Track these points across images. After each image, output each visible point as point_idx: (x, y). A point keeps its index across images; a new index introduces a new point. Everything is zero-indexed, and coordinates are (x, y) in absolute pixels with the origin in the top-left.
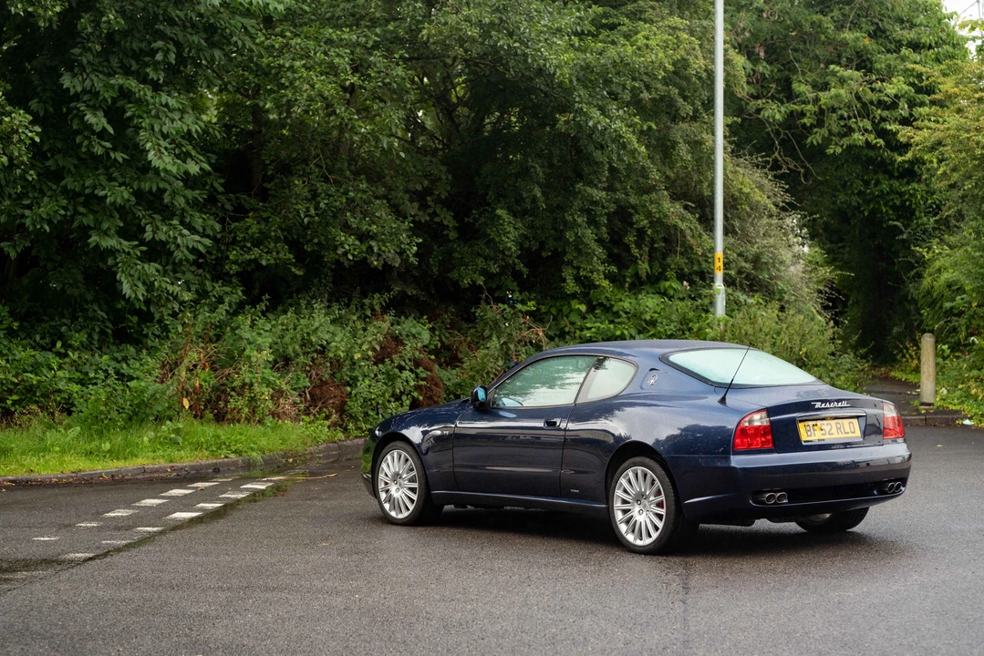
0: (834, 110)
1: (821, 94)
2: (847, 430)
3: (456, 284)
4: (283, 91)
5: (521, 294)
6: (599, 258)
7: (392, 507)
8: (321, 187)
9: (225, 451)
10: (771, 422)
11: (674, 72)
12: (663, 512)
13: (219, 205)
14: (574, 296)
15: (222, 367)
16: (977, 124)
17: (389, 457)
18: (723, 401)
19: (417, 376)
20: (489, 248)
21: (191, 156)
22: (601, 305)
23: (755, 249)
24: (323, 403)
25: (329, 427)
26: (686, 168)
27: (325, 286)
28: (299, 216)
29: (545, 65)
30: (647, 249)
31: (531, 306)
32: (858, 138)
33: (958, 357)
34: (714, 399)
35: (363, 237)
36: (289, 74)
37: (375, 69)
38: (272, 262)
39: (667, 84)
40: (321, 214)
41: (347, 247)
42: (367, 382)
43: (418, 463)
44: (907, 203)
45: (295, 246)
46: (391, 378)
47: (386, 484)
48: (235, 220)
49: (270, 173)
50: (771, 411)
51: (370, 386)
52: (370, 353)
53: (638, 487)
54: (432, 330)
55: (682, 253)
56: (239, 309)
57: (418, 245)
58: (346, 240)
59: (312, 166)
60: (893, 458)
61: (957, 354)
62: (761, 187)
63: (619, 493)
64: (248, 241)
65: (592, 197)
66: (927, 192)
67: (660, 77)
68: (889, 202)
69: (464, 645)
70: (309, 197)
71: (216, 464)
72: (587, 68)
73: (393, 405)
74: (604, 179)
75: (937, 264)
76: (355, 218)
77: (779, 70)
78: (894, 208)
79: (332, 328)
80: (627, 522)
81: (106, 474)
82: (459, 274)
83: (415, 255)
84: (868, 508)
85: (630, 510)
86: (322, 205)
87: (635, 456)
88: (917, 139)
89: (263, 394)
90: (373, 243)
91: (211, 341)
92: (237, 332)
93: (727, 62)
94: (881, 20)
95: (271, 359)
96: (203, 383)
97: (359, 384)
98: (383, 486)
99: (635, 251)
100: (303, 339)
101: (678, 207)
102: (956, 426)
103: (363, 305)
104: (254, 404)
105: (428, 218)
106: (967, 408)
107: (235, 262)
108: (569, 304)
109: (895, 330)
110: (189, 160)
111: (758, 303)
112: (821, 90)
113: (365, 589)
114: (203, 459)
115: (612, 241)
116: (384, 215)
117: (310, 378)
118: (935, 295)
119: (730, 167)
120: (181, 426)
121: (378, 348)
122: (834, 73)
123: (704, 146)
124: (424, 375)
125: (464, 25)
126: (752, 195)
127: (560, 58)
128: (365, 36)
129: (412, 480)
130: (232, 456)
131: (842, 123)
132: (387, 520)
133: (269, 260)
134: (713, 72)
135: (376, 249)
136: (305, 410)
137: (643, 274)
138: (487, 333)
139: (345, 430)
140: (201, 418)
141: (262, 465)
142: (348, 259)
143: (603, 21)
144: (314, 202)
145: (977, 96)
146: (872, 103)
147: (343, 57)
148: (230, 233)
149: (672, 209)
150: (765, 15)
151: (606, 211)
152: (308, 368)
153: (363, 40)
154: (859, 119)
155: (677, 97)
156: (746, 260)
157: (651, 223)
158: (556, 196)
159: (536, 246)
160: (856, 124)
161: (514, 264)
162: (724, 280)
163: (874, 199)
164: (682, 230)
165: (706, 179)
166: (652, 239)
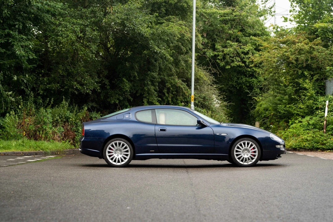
0: (228, 55)
1: (224, 49)
3: (109, 103)
6: (155, 95)
9: (39, 149)
11: (180, 38)
15: (37, 124)
16: (274, 56)
20: (120, 92)
23: (204, 95)
24: (68, 137)
25: (70, 144)
26: (183, 68)
29: (141, 32)
30: (171, 94)
32: (236, 63)
35: (82, 85)
36: (61, 32)
37: (88, 32)
39: (178, 42)
44: (251, 85)
55: (182, 95)
58: (77, 84)
59: (66, 62)
62: (206, 76)
65: (153, 75)
66: (258, 81)
67: (176, 39)
68: (245, 84)
71: (36, 152)
72: (153, 34)
74: (157, 71)
75: (261, 103)
77: (211, 41)
78: (247, 86)
81: (3, 153)
82: (110, 99)
88: (255, 60)
89: (49, 132)
90: (85, 86)
93: (196, 36)
94: (244, 26)
96: (31, 129)
99: (167, 95)
101: (180, 80)
104: (46, 135)
111: (204, 112)
114: (32, 150)
115: (159, 91)
116: (88, 78)
117: (64, 129)
118: (259, 113)
119: (197, 68)
122: (229, 43)
123: (188, 62)
125: (116, 19)
126: (203, 78)
127: (145, 31)
128: (85, 22)
130: (41, 150)
131: (231, 58)
134: (192, 39)
136: (62, 139)
137: (170, 102)
139: (75, 146)
140: (30, 139)
143: (159, 21)
145: (274, 47)
147: (77, 28)
149: (178, 81)
150: (206, 23)
152: (63, 125)
153: (84, 23)
154: (237, 58)
155: (181, 46)
156: (201, 98)
157: (172, 86)
158: (142, 76)
159: (134, 92)
160: (236, 59)
161: (128, 97)
162: (194, 104)
163: (240, 83)
164: (181, 88)
165: (189, 72)
166: (172, 91)
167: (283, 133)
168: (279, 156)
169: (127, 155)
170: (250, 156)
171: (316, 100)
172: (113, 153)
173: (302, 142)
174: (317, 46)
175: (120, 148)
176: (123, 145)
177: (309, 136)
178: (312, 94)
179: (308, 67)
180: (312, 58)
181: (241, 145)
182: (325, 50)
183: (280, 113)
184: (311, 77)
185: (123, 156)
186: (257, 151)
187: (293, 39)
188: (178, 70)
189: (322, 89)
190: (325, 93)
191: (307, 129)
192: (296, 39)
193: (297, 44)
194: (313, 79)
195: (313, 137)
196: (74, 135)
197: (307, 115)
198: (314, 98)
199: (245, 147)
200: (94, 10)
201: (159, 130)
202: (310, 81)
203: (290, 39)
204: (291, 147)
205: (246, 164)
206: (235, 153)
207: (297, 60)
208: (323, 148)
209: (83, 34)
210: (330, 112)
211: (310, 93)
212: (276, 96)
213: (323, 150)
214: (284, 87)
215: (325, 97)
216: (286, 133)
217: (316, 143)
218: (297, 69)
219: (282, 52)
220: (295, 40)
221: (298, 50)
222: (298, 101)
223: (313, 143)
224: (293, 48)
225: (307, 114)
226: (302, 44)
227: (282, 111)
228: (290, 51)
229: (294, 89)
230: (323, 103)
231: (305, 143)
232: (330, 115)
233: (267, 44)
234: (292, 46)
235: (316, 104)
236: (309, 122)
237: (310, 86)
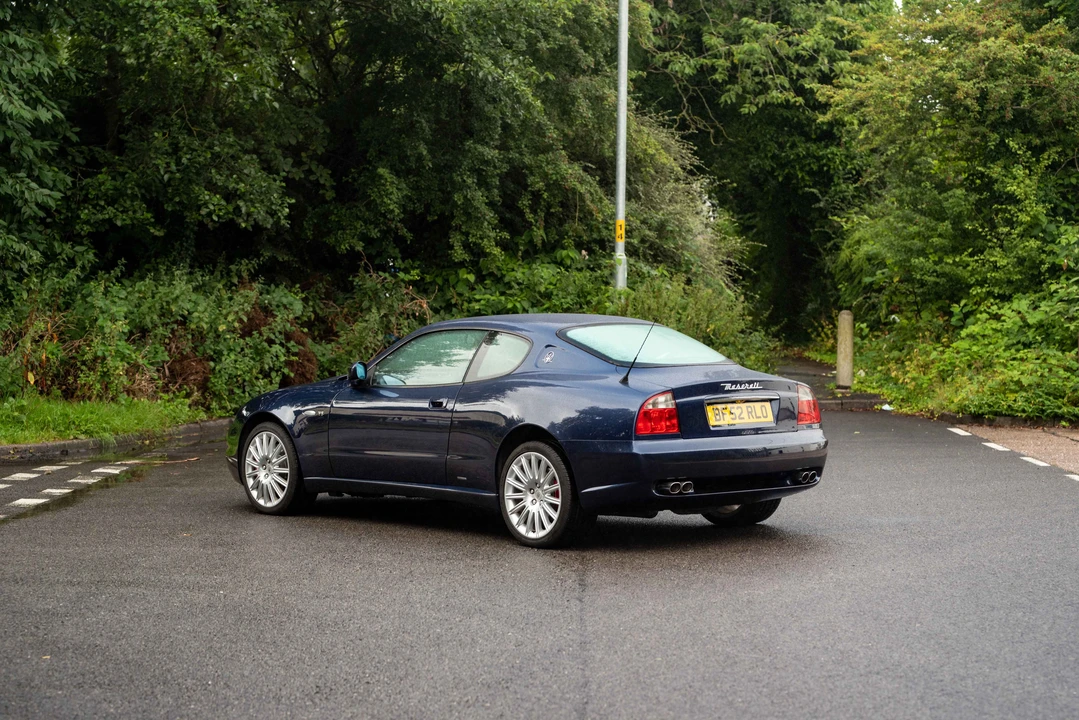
0: (748, 66)
1: (734, 47)
2: (759, 414)
3: (332, 250)
4: (142, 34)
5: (403, 261)
6: (489, 223)
7: (261, 495)
8: (183, 139)
9: (74, 431)
10: (677, 404)
11: (575, 20)
12: (558, 501)
13: (70, 158)
14: (462, 264)
15: (72, 338)
16: (902, 83)
17: (257, 439)
18: (625, 381)
19: (288, 350)
20: (369, 211)
21: (41, 102)
22: (491, 274)
23: (660, 216)
24: (184, 379)
25: (190, 406)
26: (586, 126)
27: (187, 249)
28: (158, 171)
29: (429, 8)
30: (543, 215)
31: (415, 275)
32: (775, 95)
33: (877, 337)
34: (615, 379)
35: (230, 196)
36: (149, 15)
37: (245, 11)
38: (128, 222)
39: (565, 33)
40: (184, 170)
41: (212, 207)
42: (233, 357)
43: (290, 446)
44: (825, 168)
45: (154, 205)
46: (259, 353)
47: (254, 469)
48: (86, 175)
49: (127, 122)
50: (677, 393)
51: (236, 361)
52: (236, 325)
53: (531, 474)
54: (305, 300)
55: (580, 220)
56: (90, 275)
57: (290, 206)
58: (211, 199)
59: (173, 116)
60: (808, 445)
61: (876, 333)
62: (667, 149)
63: (510, 480)
64: (101, 199)
65: (483, 155)
66: (847, 157)
67: (559, 25)
68: (805, 166)
69: (340, 646)
70: (170, 151)
71: (64, 445)
73: (261, 382)
74: (497, 137)
75: (857, 235)
76: (221, 176)
77: (689, 21)
78: (811, 173)
79: (194, 297)
80: (519, 512)
82: (336, 239)
83: (286, 218)
84: (780, 500)
85: (522, 500)
86: (184, 160)
87: (529, 440)
88: (837, 98)
89: (117, 368)
90: (241, 204)
91: (59, 309)
92: (88, 299)
93: (632, 10)
95: (126, 331)
96: (50, 356)
97: (223, 359)
98: (250, 471)
99: (530, 217)
100: (162, 308)
101: (576, 168)
102: (874, 412)
103: (229, 272)
104: (106, 379)
105: (303, 176)
106: (886, 391)
107: (87, 222)
108: (457, 274)
109: (810, 306)
110: (39, 107)
111: (662, 275)
112: (734, 43)
113: (230, 585)
114: (49, 440)
115: (504, 204)
116: (253, 172)
117: (170, 351)
118: (853, 269)
119: (634, 126)
120: (25, 403)
121: (245, 319)
122: (748, 26)
123: (605, 102)
124: (295, 350)
126: (657, 157)
127: (446, 4)
129: (282, 465)
130: (83, 437)
131: (757, 79)
132: (254, 509)
133: (124, 220)
134: (617, 21)
135: (244, 210)
136: (163, 387)
137: (538, 242)
138: (366, 304)
139: (208, 409)
140: (48, 394)
141: (115, 447)
142: (212, 220)
144: (175, 157)
145: (902, 52)
146: (789, 58)
148: (82, 189)
149: (570, 171)
151: (498, 171)
152: (167, 341)
154: (776, 76)
155: (577, 48)
156: (650, 227)
157: (547, 185)
158: (443, 155)
159: (421, 209)
160: (773, 80)
161: (396, 228)
162: (626, 250)
163: (789, 164)
164: (581, 193)
165: (608, 137)
166: (548, 203)
171: (1050, 238)
173: (1004, 394)
174: (1052, 49)
177: (1025, 369)
178: (1035, 217)
179: (1023, 122)
180: (1037, 91)
183: (923, 284)
184: (1033, 155)
187: (969, 24)
188: (569, 131)
189: (1070, 197)
192: (979, 22)
193: (981, 43)
194: (1038, 161)
195: (1042, 376)
196: (204, 372)
197: (1017, 290)
198: (1044, 231)
202: (1027, 171)
203: (956, 24)
204: (963, 409)
207: (983, 98)
208: (1075, 415)
209: (228, 20)
211: (1028, 214)
214: (936, 192)
216: (946, 356)
217: (1051, 398)
218: (982, 129)
219: (929, 70)
220: (974, 25)
222: (988, 241)
223: (1041, 397)
224: (967, 56)
225: (1021, 288)
226: (1001, 39)
227: (926, 278)
228: (960, 66)
229: (974, 197)
230: (1076, 251)
231: (1012, 397)
233: (876, 39)
234: (966, 48)
235: (1052, 252)
236: (1027, 316)
237: (1028, 189)
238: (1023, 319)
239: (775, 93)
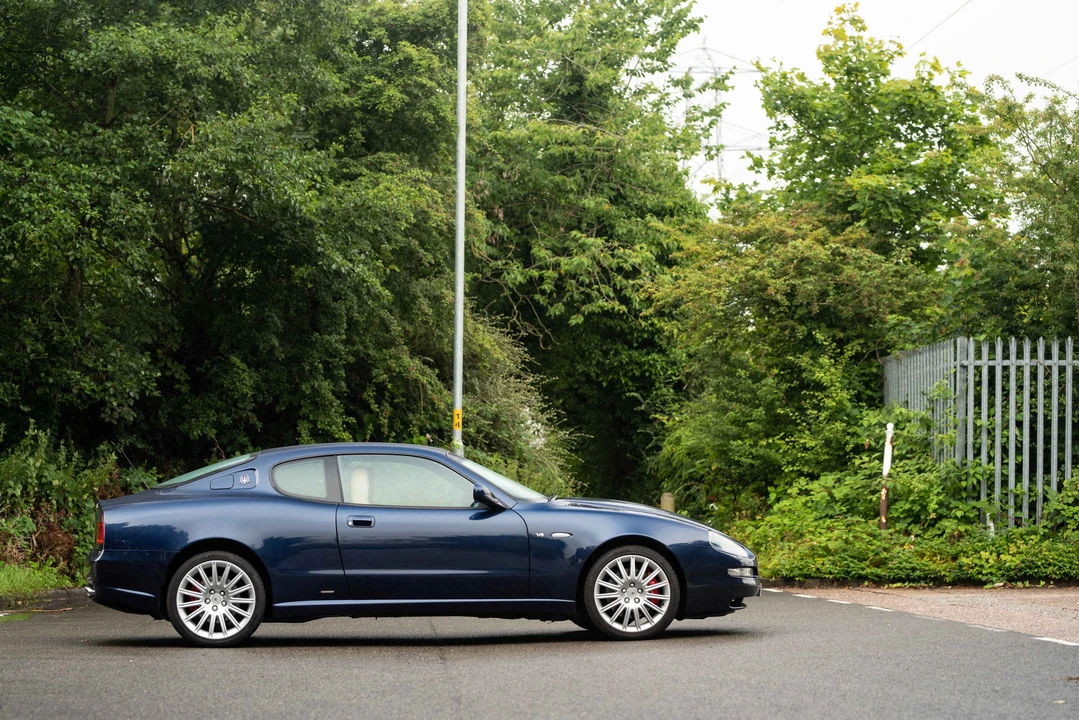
0: (574, 276)
1: (562, 259)
3: (186, 437)
6: (337, 411)
8: (52, 327)
11: (415, 225)
16: (718, 281)
20: (221, 400)
23: (494, 408)
24: (50, 550)
25: (56, 574)
26: (426, 323)
29: (289, 202)
30: (387, 405)
32: (601, 304)
37: (116, 206)
39: (407, 236)
44: (647, 374)
59: (43, 305)
62: (500, 346)
66: (667, 363)
67: (401, 229)
68: (628, 372)
72: (328, 213)
74: (343, 331)
77: (518, 234)
78: (633, 378)
82: (189, 426)
88: (658, 295)
90: (109, 384)
93: (468, 217)
94: (623, 186)
99: (375, 407)
101: (417, 362)
111: (497, 462)
112: (562, 255)
115: (349, 395)
117: (37, 523)
118: (674, 464)
119: (470, 323)
122: (575, 240)
123: (444, 301)
125: (210, 163)
126: (492, 352)
127: (304, 199)
128: (104, 173)
131: (582, 289)
134: (454, 226)
135: (112, 391)
136: (32, 556)
139: (73, 578)
143: (345, 170)
145: (718, 253)
146: (612, 269)
147: (81, 191)
149: (412, 364)
150: (505, 175)
151: (345, 363)
153: (102, 177)
154: (602, 286)
155: (418, 248)
156: (485, 418)
157: (391, 377)
159: (270, 400)
160: (599, 290)
161: (248, 418)
162: (463, 438)
163: (613, 370)
164: (423, 385)
165: (446, 334)
166: (392, 394)
167: (750, 529)
168: (739, 604)
169: (245, 607)
170: (645, 605)
171: (853, 421)
172: (198, 599)
173: (813, 556)
174: (854, 250)
175: (222, 582)
176: (232, 574)
177: (833, 536)
179: (828, 317)
180: (840, 288)
181: (615, 569)
182: (880, 261)
183: (738, 464)
184: (837, 347)
185: (231, 611)
186: (669, 587)
187: (779, 227)
188: (410, 328)
189: (873, 386)
190: (882, 400)
191: (827, 516)
192: (787, 226)
193: (790, 243)
194: (842, 353)
195: (846, 541)
196: (69, 544)
197: (824, 469)
198: (848, 416)
199: (629, 574)
200: (135, 134)
201: (350, 523)
202: (833, 361)
203: (767, 226)
204: (775, 573)
205: (631, 629)
206: (597, 596)
207: (791, 294)
208: (878, 576)
209: (100, 212)
210: (900, 461)
211: (834, 400)
212: (725, 410)
213: (879, 582)
214: (750, 381)
215: (884, 411)
216: (761, 529)
217: (856, 561)
218: (791, 323)
219: (742, 269)
220: (783, 229)
221: (795, 261)
222: (798, 424)
223: (846, 560)
224: (777, 256)
225: (828, 468)
226: (808, 241)
227: (743, 459)
228: (770, 265)
229: (784, 386)
230: (877, 431)
231: (820, 561)
232: (898, 469)
233: (694, 242)
234: (776, 250)
235: (854, 434)
236: (834, 491)
237: (833, 377)
238: (831, 495)
239: (601, 302)
